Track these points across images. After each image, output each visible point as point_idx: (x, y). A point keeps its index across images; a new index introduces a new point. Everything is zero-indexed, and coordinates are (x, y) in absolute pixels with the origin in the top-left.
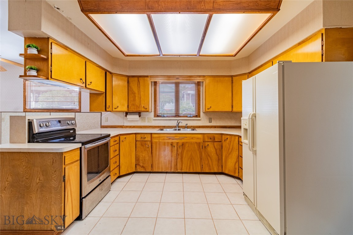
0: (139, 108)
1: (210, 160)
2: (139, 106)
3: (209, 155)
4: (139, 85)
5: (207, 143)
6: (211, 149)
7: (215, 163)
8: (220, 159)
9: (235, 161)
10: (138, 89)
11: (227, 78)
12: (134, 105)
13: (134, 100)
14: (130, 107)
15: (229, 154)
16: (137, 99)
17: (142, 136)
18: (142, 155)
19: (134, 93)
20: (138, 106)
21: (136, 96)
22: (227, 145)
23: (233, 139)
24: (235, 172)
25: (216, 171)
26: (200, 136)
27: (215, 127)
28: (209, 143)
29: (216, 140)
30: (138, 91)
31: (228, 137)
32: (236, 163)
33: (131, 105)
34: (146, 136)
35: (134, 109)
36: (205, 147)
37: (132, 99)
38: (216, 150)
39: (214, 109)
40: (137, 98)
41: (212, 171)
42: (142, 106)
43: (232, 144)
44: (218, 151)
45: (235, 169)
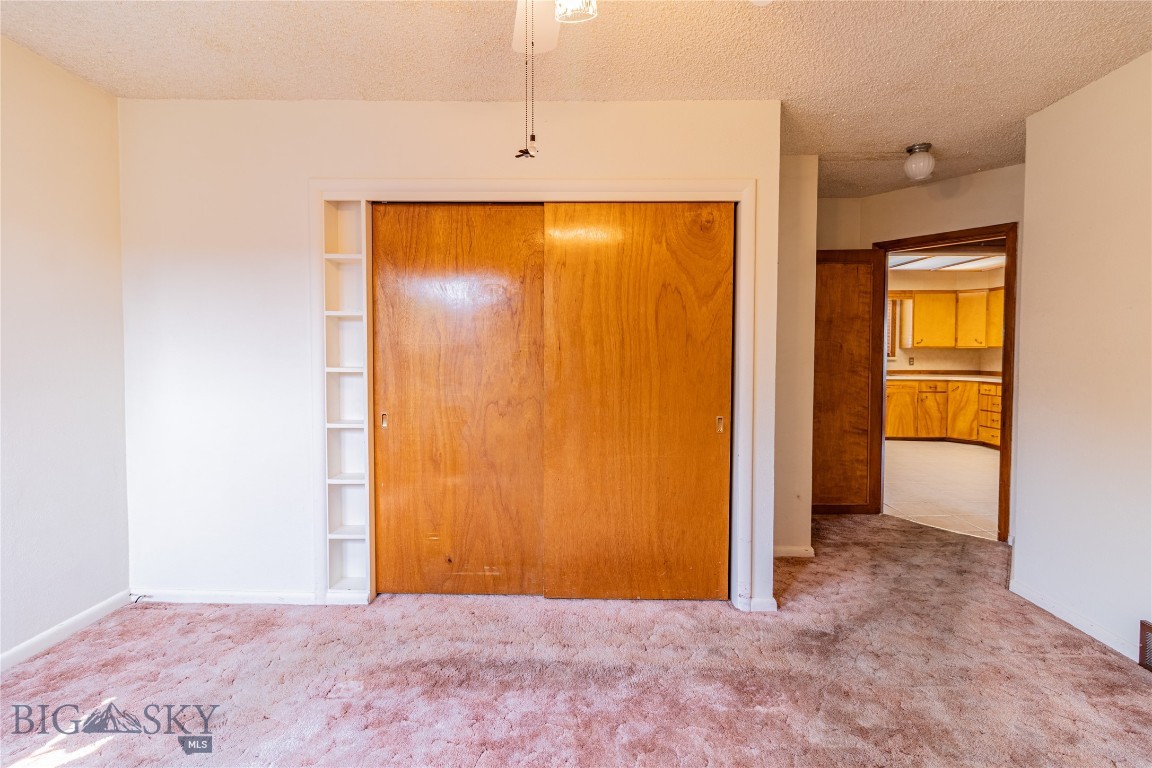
1: (928, 420)
3: (928, 413)
5: (924, 395)
6: (931, 402)
7: (936, 424)
8: (944, 419)
9: (972, 418)
11: (948, 295)
15: (961, 410)
22: (958, 397)
23: (968, 387)
24: (971, 434)
25: (937, 435)
26: (913, 384)
27: (920, 372)
28: (928, 394)
29: (939, 389)
31: (959, 384)
32: (973, 421)
36: (922, 400)
38: (938, 404)
39: (927, 343)
41: (931, 436)
43: (966, 395)
44: (941, 406)
45: (971, 430)
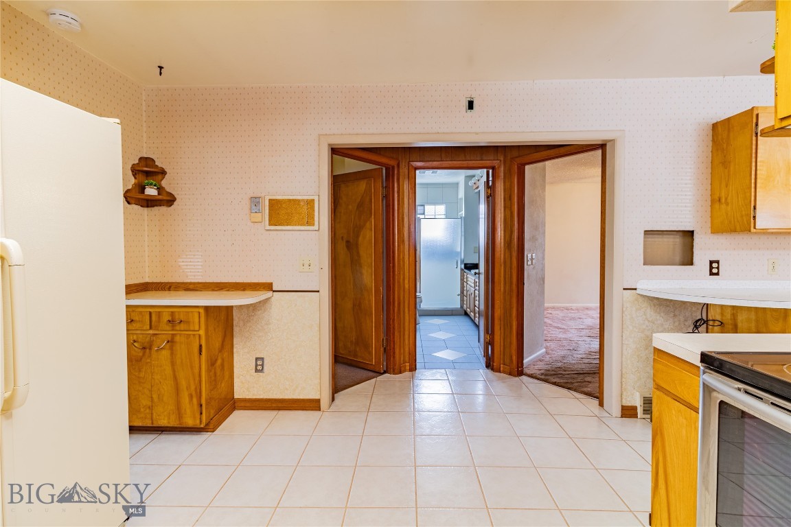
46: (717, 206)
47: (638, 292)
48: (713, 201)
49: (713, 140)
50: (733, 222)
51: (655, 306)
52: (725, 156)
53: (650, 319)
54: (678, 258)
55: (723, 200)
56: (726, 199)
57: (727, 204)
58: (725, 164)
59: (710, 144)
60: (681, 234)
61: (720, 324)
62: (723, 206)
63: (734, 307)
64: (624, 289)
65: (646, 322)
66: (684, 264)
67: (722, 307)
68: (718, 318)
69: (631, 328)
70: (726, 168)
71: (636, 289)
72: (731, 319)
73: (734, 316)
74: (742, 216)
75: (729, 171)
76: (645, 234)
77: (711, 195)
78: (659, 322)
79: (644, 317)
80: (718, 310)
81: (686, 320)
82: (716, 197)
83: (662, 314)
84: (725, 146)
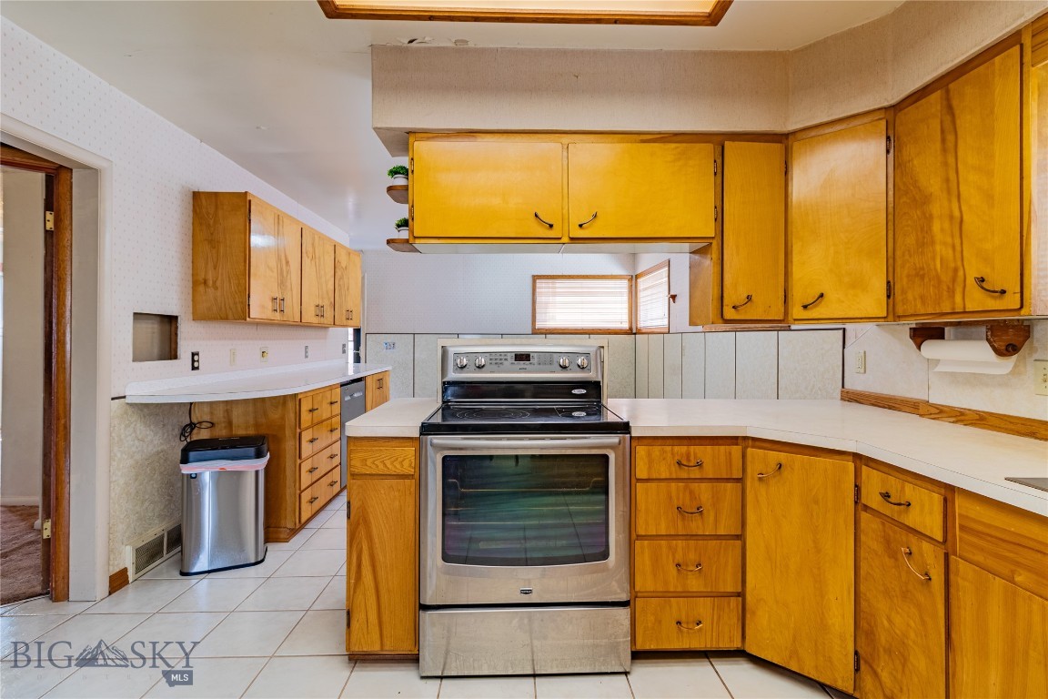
0: (952, 292)
2: (954, 280)
4: (950, 138)
10: (945, 164)
12: (922, 277)
13: (925, 240)
14: (904, 292)
16: (938, 236)
17: (893, 484)
18: (889, 620)
19: (923, 200)
20: (946, 278)
21: (931, 217)
30: (947, 180)
33: (905, 280)
34: (911, 492)
35: (923, 299)
37: (911, 240)
40: (936, 227)
42: (972, 274)
46: (201, 288)
47: (128, 400)
48: (195, 283)
49: (194, 211)
50: (223, 309)
51: (145, 417)
52: (212, 234)
53: (140, 437)
54: (156, 351)
55: (210, 283)
56: (214, 282)
57: (216, 288)
58: (213, 243)
59: (191, 214)
60: (158, 318)
61: (209, 425)
62: (211, 291)
63: (226, 402)
64: (113, 399)
65: (136, 441)
66: (162, 358)
67: (211, 404)
68: (207, 418)
69: (119, 455)
70: (214, 248)
71: (124, 397)
72: (224, 417)
73: (228, 412)
74: (235, 303)
75: (218, 252)
76: (134, 319)
77: (193, 275)
78: (149, 438)
79: (133, 435)
80: (206, 409)
81: (173, 430)
82: (201, 278)
83: (152, 427)
84: (212, 222)
